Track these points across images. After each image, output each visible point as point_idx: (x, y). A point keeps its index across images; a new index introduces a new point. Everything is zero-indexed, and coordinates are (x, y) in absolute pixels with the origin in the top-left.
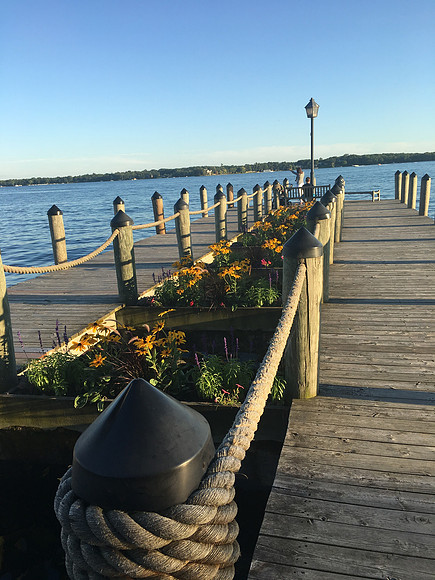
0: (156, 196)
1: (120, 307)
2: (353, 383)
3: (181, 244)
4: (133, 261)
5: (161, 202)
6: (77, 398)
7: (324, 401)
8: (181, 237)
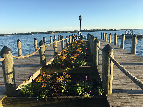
0: (44, 38)
1: (41, 67)
2: (120, 88)
3: (54, 50)
4: (45, 54)
5: (45, 39)
6: (38, 97)
7: (115, 95)
8: (54, 48)
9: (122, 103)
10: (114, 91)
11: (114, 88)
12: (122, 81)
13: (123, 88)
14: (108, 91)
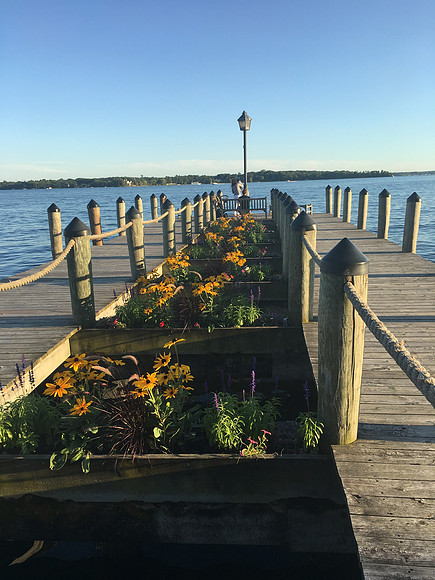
0: (92, 205)
1: (76, 330)
3: (133, 257)
4: (90, 276)
5: (97, 211)
6: (53, 456)
8: (133, 249)
9: (397, 484)
10: (365, 431)
11: (367, 419)
12: (399, 390)
13: (404, 420)
14: (342, 433)
